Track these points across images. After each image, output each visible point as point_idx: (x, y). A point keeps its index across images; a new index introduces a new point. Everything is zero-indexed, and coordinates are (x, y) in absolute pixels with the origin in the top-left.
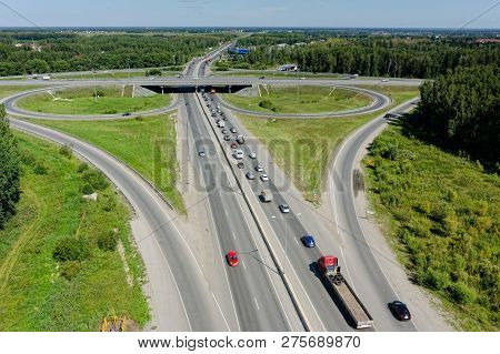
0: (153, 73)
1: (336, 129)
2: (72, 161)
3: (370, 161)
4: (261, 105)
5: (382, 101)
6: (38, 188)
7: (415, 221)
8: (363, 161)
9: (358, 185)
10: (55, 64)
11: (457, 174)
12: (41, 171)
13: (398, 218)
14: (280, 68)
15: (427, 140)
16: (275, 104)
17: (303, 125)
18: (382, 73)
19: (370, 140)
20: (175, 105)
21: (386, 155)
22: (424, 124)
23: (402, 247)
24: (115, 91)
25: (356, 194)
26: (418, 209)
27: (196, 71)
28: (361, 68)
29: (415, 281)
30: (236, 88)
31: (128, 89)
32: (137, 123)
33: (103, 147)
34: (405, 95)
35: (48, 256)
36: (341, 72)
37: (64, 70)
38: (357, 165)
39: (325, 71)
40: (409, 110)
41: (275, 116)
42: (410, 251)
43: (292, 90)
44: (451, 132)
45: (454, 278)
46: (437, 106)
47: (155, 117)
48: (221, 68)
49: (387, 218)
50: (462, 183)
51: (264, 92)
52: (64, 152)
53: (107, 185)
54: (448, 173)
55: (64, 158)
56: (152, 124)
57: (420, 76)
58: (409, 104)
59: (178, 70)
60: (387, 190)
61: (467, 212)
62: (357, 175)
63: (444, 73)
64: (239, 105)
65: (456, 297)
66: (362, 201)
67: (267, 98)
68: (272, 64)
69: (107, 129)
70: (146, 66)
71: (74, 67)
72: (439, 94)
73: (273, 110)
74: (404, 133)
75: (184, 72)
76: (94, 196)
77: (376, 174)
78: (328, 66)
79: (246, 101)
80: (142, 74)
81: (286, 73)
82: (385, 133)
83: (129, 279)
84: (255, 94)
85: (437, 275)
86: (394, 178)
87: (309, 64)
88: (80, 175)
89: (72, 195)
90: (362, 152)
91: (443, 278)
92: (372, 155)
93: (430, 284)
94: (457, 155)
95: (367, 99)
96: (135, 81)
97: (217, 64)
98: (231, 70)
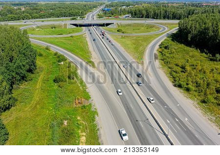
0: (73, 19)
1: (147, 40)
2: (50, 52)
3: (160, 50)
4: (118, 31)
5: (164, 29)
6: (41, 61)
7: (175, 68)
8: (157, 50)
9: (156, 58)
10: (33, 15)
11: (191, 54)
12: (41, 55)
13: (170, 68)
14: (124, 16)
15: (181, 42)
16: (123, 31)
17: (134, 38)
18: (164, 18)
19: (160, 43)
20: (85, 31)
21: (166, 48)
22: (180, 37)
23: (171, 76)
24: (60, 26)
25: (155, 61)
26: (177, 65)
27: (91, 17)
28: (156, 16)
29: (175, 86)
30: (107, 25)
31: (65, 25)
32: (71, 38)
33: (61, 47)
34: (173, 27)
35: (52, 81)
36: (148, 17)
37: (37, 18)
38: (155, 51)
39: (142, 17)
40: (175, 32)
41: (124, 35)
42: (174, 78)
43: (129, 25)
44: (189, 39)
45: (187, 84)
46: (184, 29)
47: (78, 36)
48: (100, 17)
49: (166, 68)
50: (193, 57)
51: (119, 26)
52: (47, 49)
53: (66, 60)
54: (188, 53)
55: (47, 51)
56: (77, 39)
57: (179, 19)
58: (175, 30)
59: (83, 17)
60: (166, 59)
61: (193, 65)
62: (155, 55)
63: (187, 17)
64: (109, 31)
65: (188, 90)
66: (157, 63)
67: (120, 28)
68: (121, 15)
70: (70, 16)
71: (41, 17)
72: (185, 25)
73: (123, 33)
74: (172, 40)
75: (86, 18)
76: (62, 63)
77: (162, 54)
78: (143, 15)
79: (112, 29)
80: (69, 19)
81: (127, 18)
82: (165, 40)
83: (81, 88)
84: (115, 27)
85: (182, 83)
86: (169, 55)
87: (135, 15)
88: (55, 56)
89: (54, 63)
90: (157, 47)
91: (184, 84)
92: (161, 48)
93: (180, 86)
94: (191, 47)
95: (159, 28)
96: (67, 22)
97: (98, 15)
98: (105, 18)
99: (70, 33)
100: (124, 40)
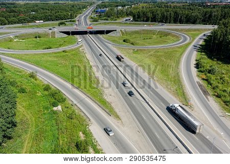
0: (61, 24)
2: (38, 82)
4: (124, 41)
10: (10, 20)
16: (132, 40)
17: (152, 53)
18: (175, 22)
24: (46, 35)
27: (83, 21)
30: (108, 32)
31: (53, 34)
32: (64, 54)
33: (53, 72)
36: (155, 21)
39: (147, 21)
40: (202, 42)
41: (136, 47)
47: (73, 50)
48: (94, 20)
51: (123, 33)
52: (32, 76)
53: (65, 99)
56: (72, 55)
58: (199, 39)
59: (73, 21)
64: (114, 41)
67: (126, 37)
69: (50, 59)
70: (57, 20)
73: (132, 44)
76: (59, 108)
79: (116, 39)
84: (118, 35)
87: (139, 17)
88: (46, 93)
95: (178, 37)
97: (92, 18)
98: (100, 21)
99: (60, 45)
100: (139, 56)
